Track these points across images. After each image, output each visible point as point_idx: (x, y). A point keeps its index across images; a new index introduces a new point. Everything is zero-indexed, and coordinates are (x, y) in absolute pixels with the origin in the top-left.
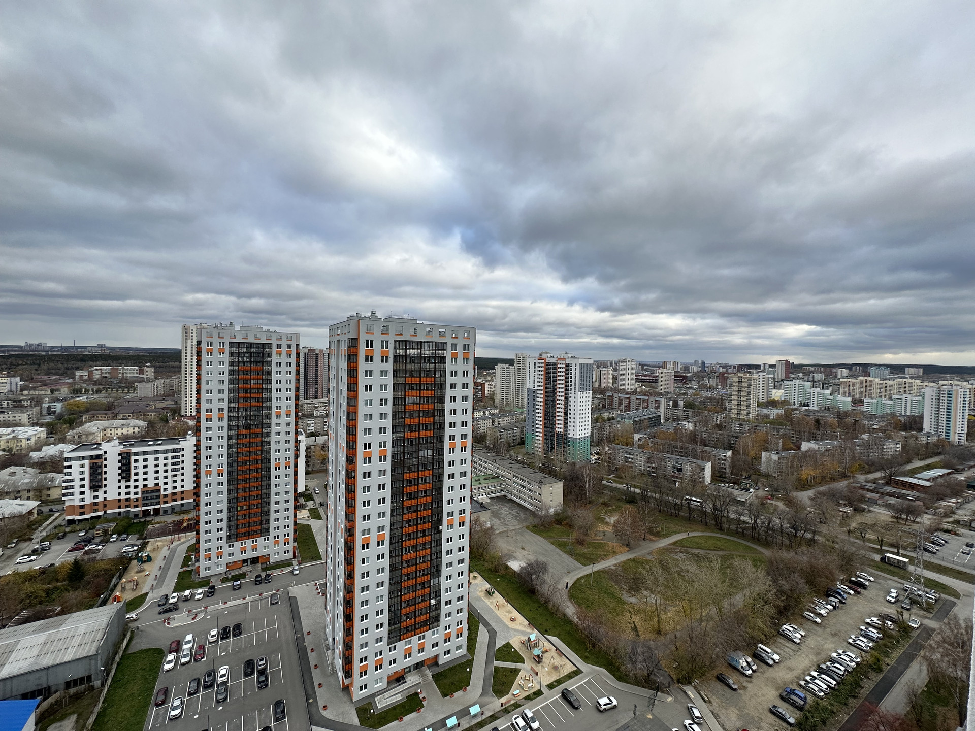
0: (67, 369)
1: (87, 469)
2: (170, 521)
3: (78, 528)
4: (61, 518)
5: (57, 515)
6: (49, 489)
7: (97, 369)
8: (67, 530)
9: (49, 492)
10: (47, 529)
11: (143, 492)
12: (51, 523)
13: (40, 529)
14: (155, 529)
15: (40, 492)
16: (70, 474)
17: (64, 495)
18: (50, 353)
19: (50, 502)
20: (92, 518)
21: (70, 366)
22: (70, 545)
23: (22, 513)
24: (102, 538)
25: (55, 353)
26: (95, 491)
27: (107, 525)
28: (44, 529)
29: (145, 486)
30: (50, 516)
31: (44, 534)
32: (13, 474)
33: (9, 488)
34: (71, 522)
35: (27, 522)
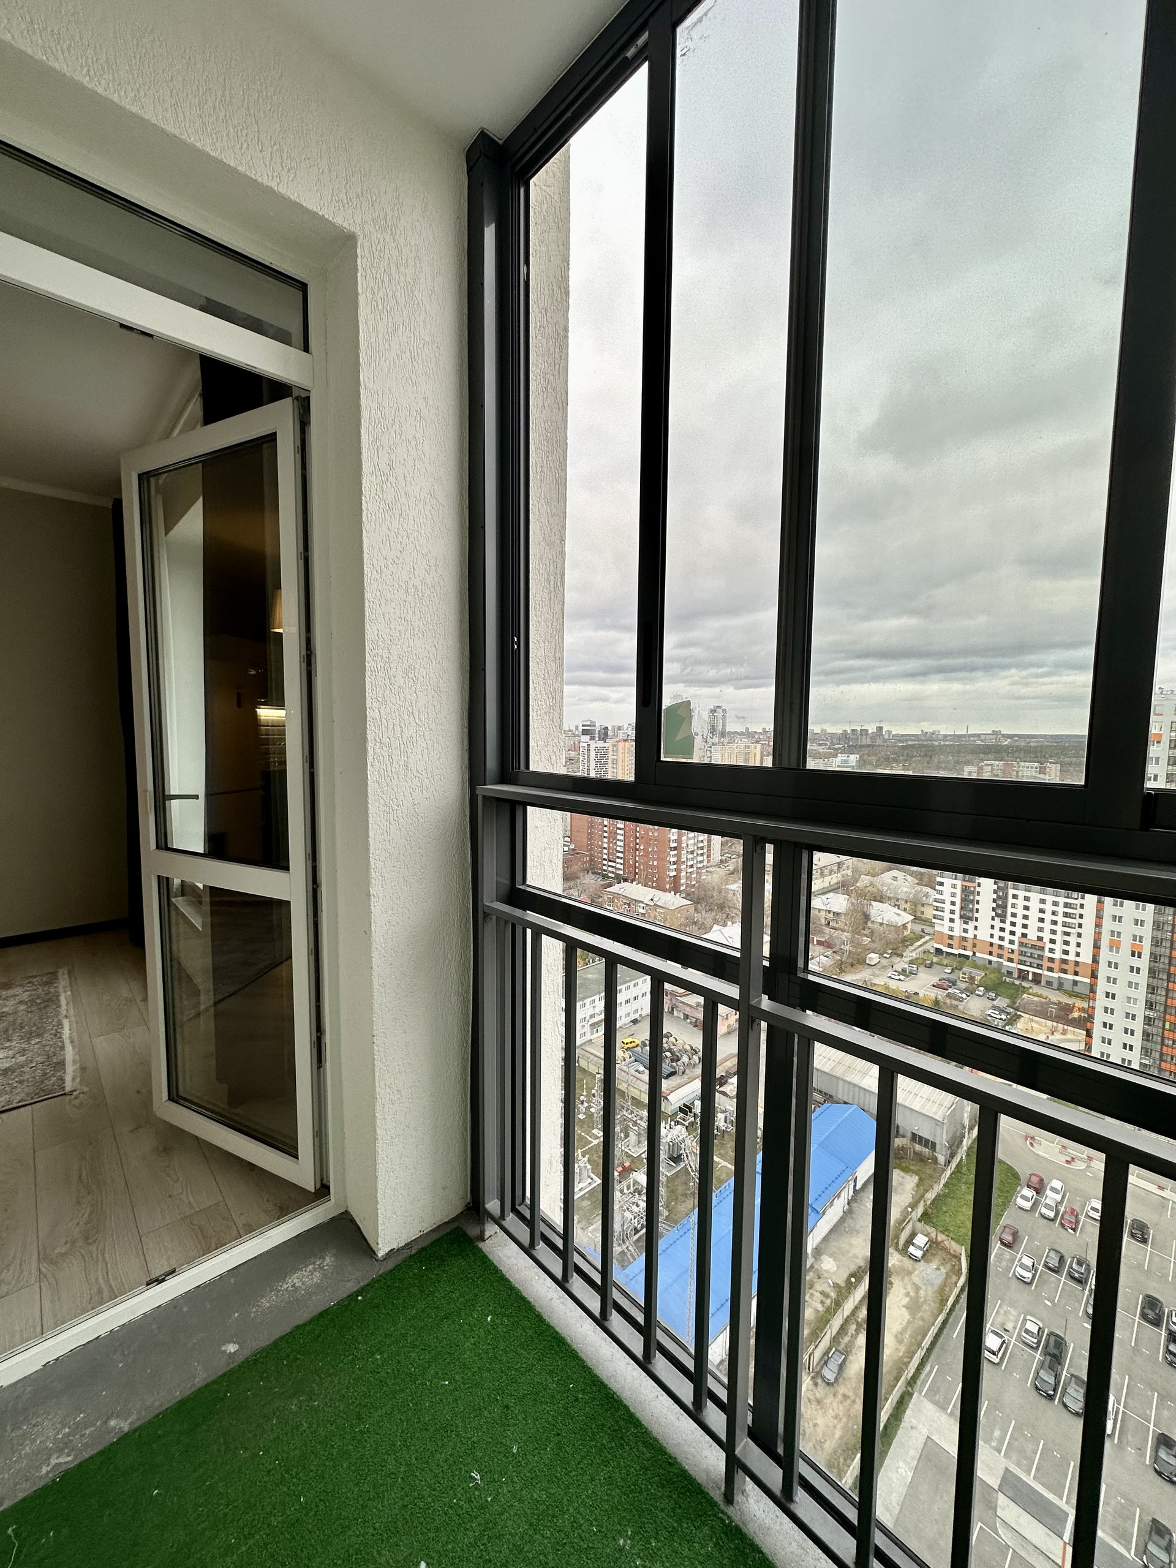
0: (958, 762)
1: (958, 891)
2: (1054, 999)
3: (945, 962)
4: (930, 944)
5: (927, 938)
6: (923, 905)
7: (987, 765)
8: (935, 960)
9: (923, 909)
10: (917, 951)
11: (1021, 944)
12: (921, 946)
13: (911, 948)
14: (1033, 1002)
15: (916, 906)
16: (941, 893)
17: (935, 917)
18: (942, 743)
19: (923, 921)
20: (960, 955)
21: (961, 759)
22: (935, 980)
23: (897, 923)
24: (967, 984)
25: (947, 743)
26: (966, 923)
27: (974, 971)
28: (915, 950)
29: (1024, 935)
30: (922, 937)
31: (914, 954)
32: (895, 878)
33: (891, 894)
34: (939, 951)
35: (901, 936)
